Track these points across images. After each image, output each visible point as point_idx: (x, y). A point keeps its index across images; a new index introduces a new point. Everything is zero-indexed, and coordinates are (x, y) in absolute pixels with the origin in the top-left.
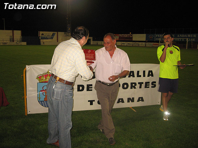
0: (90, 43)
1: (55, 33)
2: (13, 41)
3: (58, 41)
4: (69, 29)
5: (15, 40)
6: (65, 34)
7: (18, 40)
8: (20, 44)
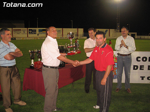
0: (135, 37)
1: (108, 30)
2: (78, 36)
3: (110, 36)
4: (118, 27)
5: (79, 35)
6: (115, 30)
7: (81, 35)
8: (82, 38)
